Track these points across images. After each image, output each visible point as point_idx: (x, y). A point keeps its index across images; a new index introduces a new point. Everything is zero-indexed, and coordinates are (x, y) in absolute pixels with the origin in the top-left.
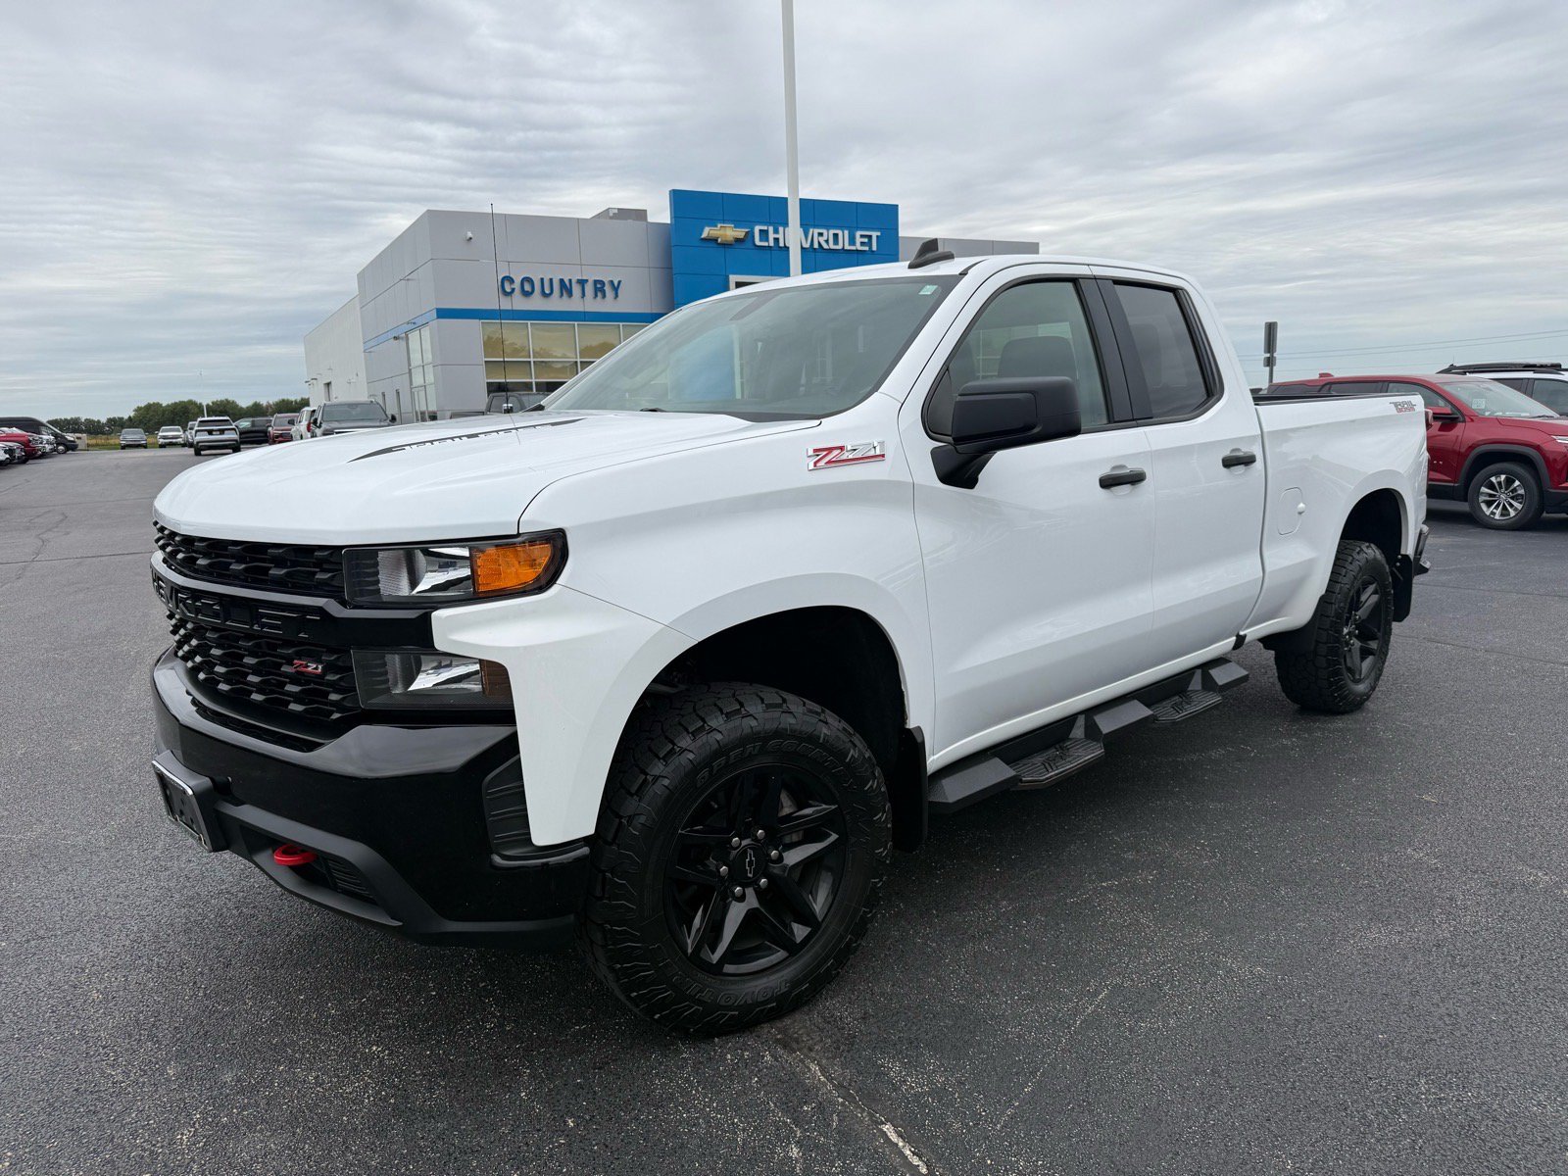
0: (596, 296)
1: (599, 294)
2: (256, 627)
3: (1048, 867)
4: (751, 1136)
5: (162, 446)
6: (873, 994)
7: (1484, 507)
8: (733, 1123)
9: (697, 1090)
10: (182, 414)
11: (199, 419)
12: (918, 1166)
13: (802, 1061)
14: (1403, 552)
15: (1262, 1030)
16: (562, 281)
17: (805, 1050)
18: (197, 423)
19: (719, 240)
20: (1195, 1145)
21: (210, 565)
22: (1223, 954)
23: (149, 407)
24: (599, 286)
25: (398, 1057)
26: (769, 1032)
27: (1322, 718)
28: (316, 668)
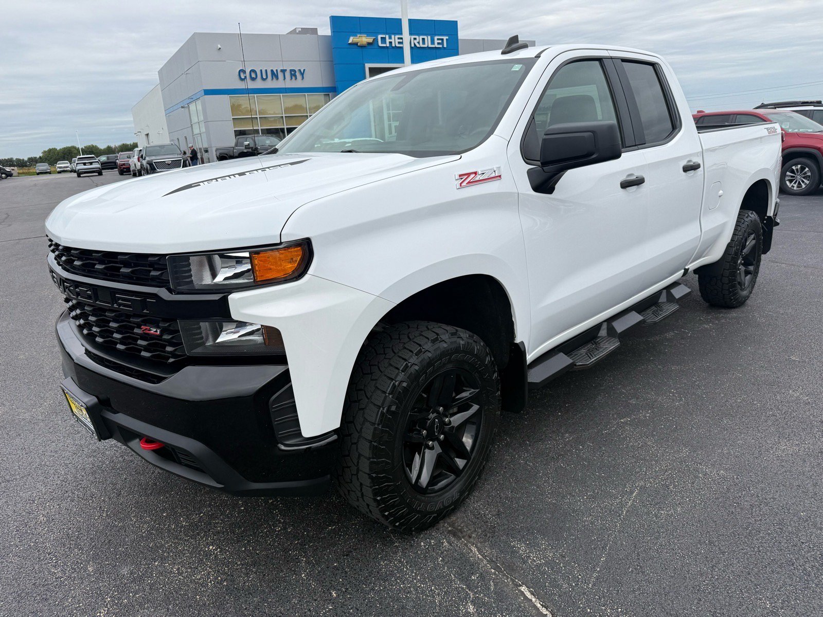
0: (292, 78)
1: (293, 78)
2: (115, 305)
3: (588, 411)
4: (444, 598)
5: (59, 172)
6: (501, 498)
7: (788, 183)
8: (431, 590)
9: (407, 568)
10: (68, 154)
11: (78, 157)
12: (547, 615)
13: (466, 545)
14: (768, 215)
15: (732, 513)
16: (272, 71)
17: (467, 537)
18: (76, 159)
19: (359, 44)
20: (710, 593)
21: (82, 265)
22: (700, 464)
23: (50, 150)
24: (293, 73)
25: (225, 553)
26: (443, 526)
27: (723, 310)
28: (156, 331)
